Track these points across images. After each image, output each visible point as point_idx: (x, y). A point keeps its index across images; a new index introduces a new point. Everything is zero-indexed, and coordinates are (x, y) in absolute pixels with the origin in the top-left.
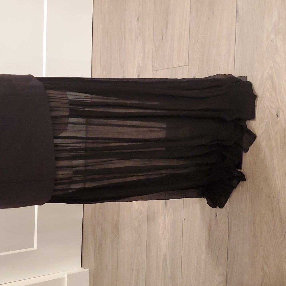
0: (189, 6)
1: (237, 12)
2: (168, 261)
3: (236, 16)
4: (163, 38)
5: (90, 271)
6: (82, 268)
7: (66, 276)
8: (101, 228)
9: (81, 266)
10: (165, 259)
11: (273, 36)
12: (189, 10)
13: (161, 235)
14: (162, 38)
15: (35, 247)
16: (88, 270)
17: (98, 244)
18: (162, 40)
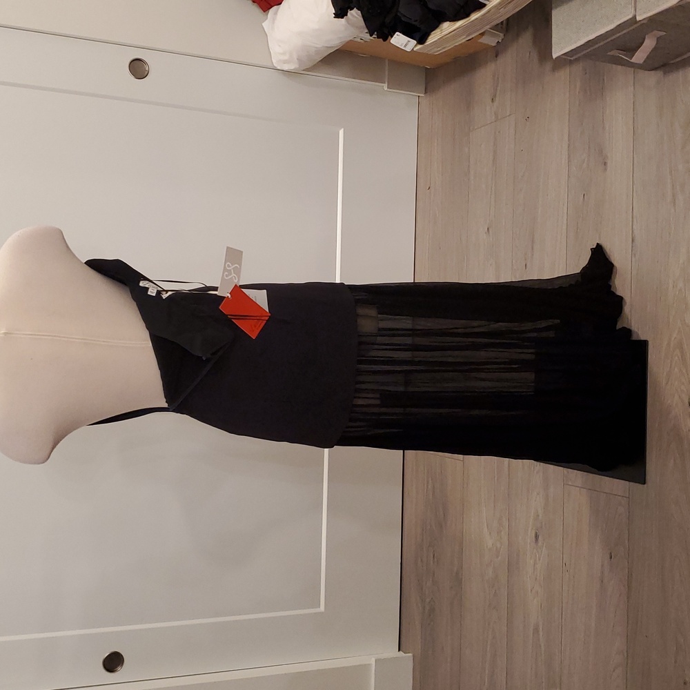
0: (565, 222)
1: (633, 241)
2: (541, 634)
3: (632, 247)
4: (528, 265)
5: (414, 656)
6: (401, 652)
7: (373, 662)
8: (433, 581)
9: (399, 650)
10: (536, 630)
11: (681, 285)
12: (565, 227)
13: (530, 589)
14: (526, 265)
15: (322, 608)
16: (410, 654)
17: (427, 608)
18: (526, 268)
